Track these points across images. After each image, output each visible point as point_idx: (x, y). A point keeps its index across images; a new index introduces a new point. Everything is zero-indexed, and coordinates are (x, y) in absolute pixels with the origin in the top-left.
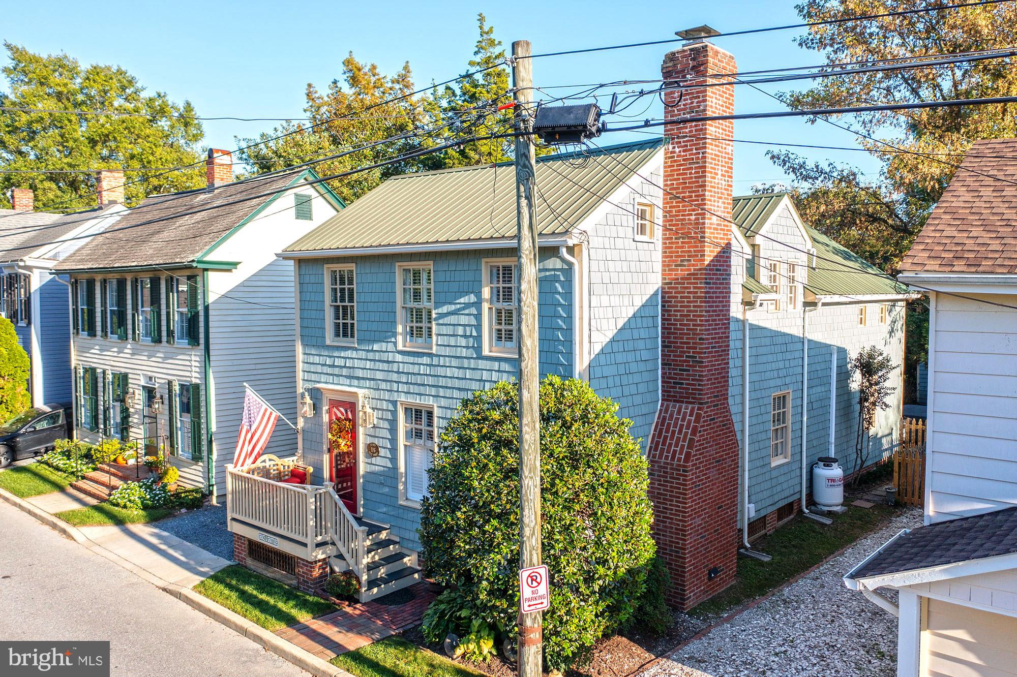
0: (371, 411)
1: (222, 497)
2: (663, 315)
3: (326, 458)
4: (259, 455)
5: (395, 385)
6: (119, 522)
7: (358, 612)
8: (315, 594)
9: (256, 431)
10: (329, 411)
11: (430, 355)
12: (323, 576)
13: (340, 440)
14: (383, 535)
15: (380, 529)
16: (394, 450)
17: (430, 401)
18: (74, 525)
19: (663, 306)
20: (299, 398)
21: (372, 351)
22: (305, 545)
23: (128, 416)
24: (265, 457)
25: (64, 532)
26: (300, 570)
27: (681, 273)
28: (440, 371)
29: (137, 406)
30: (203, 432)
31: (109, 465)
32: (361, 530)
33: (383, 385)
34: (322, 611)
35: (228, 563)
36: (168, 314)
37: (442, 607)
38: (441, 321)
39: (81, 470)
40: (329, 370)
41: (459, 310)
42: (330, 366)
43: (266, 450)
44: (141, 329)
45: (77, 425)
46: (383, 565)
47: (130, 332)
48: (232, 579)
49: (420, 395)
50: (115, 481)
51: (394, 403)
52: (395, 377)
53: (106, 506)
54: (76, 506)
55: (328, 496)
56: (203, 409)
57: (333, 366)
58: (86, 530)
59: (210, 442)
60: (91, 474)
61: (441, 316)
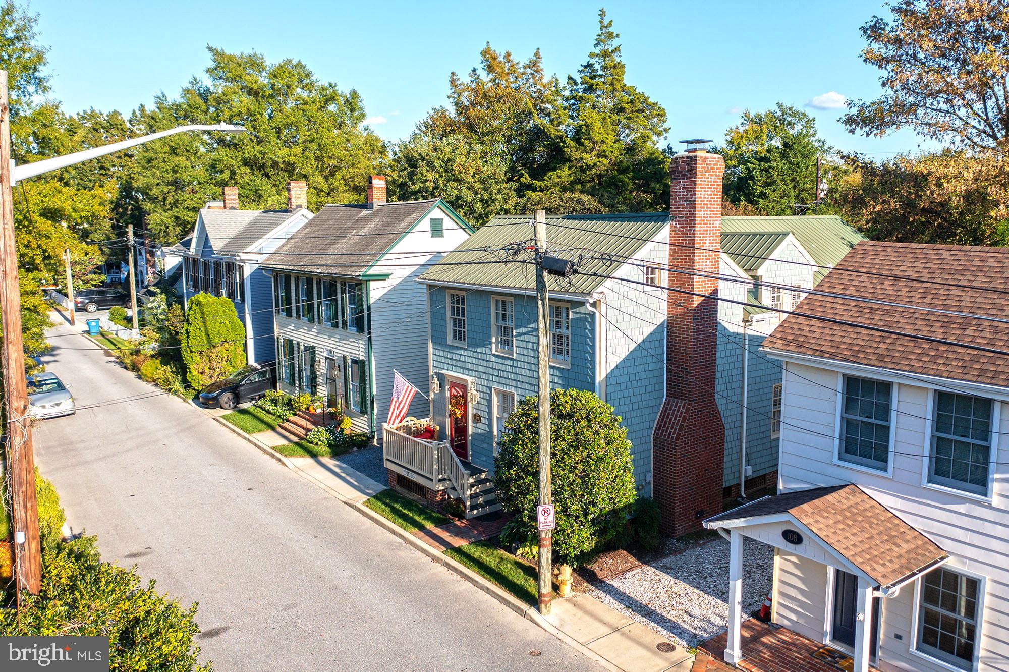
0: (476, 392)
1: (380, 440)
2: (668, 338)
3: (448, 420)
4: (403, 418)
5: (491, 377)
6: (314, 455)
7: (463, 525)
8: (438, 512)
9: (401, 401)
10: (450, 390)
11: (512, 359)
12: (443, 500)
13: (456, 410)
14: (483, 476)
15: (481, 472)
16: (490, 420)
17: (512, 390)
18: (286, 456)
19: (668, 332)
20: (430, 378)
21: (476, 352)
22: (432, 480)
23: (316, 377)
24: (408, 418)
25: (280, 460)
26: (428, 496)
27: (679, 310)
28: (518, 371)
29: (321, 371)
30: (368, 394)
31: (303, 412)
32: (466, 472)
33: (483, 376)
34: (440, 523)
35: (384, 488)
36: (343, 308)
37: (513, 524)
38: (518, 338)
39: (286, 415)
40: (450, 362)
41: (529, 332)
42: (450, 359)
43: (407, 415)
44: (324, 317)
45: (280, 379)
46: (481, 495)
47: (316, 317)
48: (387, 498)
49: (507, 385)
50: (310, 426)
51: (490, 389)
52: (491, 371)
53: (304, 443)
54: (284, 442)
55: (446, 450)
56: (367, 378)
57: (452, 359)
58: (293, 459)
59: (372, 402)
60: (293, 418)
61: (519, 334)
